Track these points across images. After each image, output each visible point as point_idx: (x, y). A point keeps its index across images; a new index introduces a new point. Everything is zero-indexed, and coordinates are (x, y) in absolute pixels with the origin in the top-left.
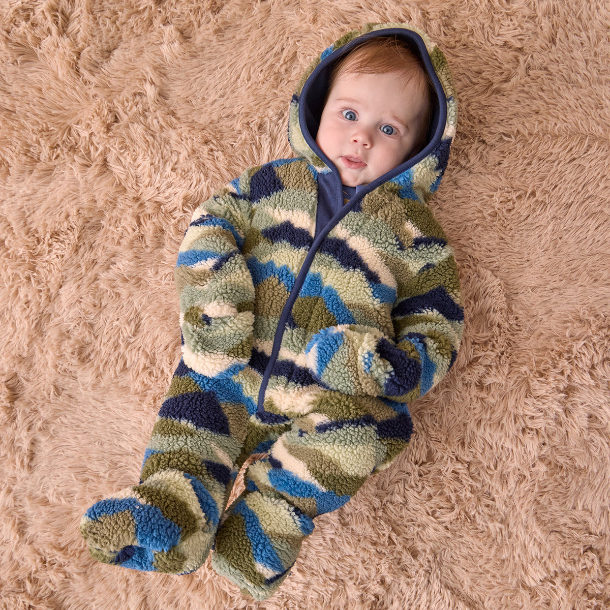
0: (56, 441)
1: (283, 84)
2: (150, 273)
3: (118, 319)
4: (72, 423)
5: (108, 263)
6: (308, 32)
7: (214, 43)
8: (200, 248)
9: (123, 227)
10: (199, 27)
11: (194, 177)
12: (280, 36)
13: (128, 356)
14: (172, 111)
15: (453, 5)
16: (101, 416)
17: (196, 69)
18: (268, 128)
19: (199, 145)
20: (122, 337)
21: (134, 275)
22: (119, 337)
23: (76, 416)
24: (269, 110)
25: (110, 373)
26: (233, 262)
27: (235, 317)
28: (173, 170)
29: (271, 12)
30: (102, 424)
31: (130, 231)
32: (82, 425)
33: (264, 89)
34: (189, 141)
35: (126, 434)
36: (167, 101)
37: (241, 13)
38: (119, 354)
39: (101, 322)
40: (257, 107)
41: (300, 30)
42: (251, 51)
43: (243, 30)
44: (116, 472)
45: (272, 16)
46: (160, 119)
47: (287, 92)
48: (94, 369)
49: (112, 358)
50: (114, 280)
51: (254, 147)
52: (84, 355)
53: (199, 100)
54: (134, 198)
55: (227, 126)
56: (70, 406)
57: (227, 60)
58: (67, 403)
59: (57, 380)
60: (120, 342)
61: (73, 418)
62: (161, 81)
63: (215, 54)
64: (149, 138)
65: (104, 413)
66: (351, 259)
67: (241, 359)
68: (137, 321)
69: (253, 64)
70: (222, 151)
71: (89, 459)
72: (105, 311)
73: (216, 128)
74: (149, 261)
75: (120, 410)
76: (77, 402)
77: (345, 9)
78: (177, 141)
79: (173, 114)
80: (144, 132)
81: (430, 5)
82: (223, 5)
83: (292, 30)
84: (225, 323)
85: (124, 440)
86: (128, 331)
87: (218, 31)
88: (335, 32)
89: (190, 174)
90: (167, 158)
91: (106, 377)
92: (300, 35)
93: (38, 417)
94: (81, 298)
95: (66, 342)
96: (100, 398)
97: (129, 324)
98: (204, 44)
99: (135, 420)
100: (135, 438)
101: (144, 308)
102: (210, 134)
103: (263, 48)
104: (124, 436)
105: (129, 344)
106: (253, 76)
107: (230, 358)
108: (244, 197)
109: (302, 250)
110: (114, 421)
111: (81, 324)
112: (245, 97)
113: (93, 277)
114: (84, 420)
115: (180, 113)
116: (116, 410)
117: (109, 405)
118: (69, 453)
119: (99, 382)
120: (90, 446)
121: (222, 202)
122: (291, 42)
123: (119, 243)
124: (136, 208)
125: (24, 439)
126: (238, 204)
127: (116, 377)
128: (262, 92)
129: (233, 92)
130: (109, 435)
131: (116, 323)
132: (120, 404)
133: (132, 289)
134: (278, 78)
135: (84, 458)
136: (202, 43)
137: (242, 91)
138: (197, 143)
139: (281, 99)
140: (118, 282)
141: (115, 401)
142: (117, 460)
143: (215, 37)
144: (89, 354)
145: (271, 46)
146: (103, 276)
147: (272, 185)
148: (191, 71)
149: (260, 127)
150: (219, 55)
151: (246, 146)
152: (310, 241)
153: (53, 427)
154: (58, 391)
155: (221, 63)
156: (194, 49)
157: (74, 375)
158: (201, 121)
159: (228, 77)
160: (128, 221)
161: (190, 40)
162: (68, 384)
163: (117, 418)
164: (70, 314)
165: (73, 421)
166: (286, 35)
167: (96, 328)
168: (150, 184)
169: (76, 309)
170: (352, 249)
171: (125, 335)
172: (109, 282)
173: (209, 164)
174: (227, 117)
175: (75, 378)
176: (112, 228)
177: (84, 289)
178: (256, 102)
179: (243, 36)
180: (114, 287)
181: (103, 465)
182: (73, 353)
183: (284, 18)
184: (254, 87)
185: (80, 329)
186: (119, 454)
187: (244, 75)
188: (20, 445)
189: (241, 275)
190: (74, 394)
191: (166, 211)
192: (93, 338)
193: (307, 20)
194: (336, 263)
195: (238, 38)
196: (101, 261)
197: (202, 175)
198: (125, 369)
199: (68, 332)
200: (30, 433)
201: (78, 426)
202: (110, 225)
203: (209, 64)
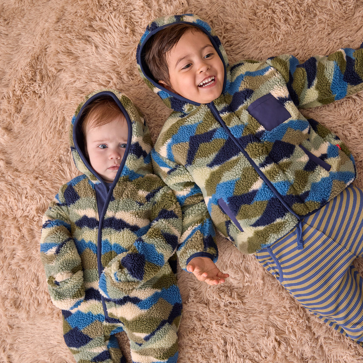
0: (19, 352)
1: (64, 135)
2: (34, 252)
3: (27, 281)
4: (24, 340)
5: (12, 255)
6: (66, 104)
7: (23, 128)
8: (49, 242)
9: (12, 235)
10: (14, 122)
11: (37, 198)
12: (53, 112)
13: (38, 298)
14: (16, 169)
15: (131, 63)
16: (37, 331)
17: (19, 144)
18: (64, 159)
19: (34, 181)
20: (32, 289)
21: (27, 256)
22: (31, 289)
23: (25, 336)
24: (61, 151)
25: (33, 309)
26: (65, 247)
27: (71, 279)
28: (26, 198)
29: (46, 101)
30: (39, 335)
31: (17, 235)
32: (29, 339)
33: (54, 141)
34: (28, 181)
35: (52, 336)
36: (12, 165)
37: (31, 108)
38: (34, 298)
39: (20, 285)
40: (55, 151)
41: (62, 105)
42: (43, 125)
43: (35, 116)
44: (53, 357)
45: (47, 104)
46: (11, 175)
47: (66, 139)
48: (24, 310)
49: (31, 301)
50: (18, 263)
51: (60, 171)
52: (17, 305)
53: (26, 158)
54: (13, 219)
55: (44, 166)
56: (20, 333)
57: (33, 133)
58: (18, 331)
59: (8, 322)
60: (32, 291)
61: (24, 338)
62: (5, 156)
63: (26, 133)
64: (10, 187)
65: (37, 330)
66: (120, 225)
67: (80, 298)
68: (37, 278)
69: (46, 131)
70: (46, 180)
71: (38, 355)
72: (19, 279)
73: (39, 169)
74: (31, 246)
75: (44, 326)
76: (22, 329)
77: (79, 86)
78: (23, 183)
79: (17, 170)
80: (6, 185)
81: (120, 68)
82: (21, 108)
83: (58, 107)
84: (67, 283)
85: (52, 340)
86: (34, 285)
87: (23, 121)
88: (79, 99)
89: (34, 196)
90: (21, 193)
91: (31, 312)
92: (63, 107)
93: (6, 344)
94: (6, 277)
95: (6, 302)
96: (32, 323)
97: (33, 281)
98: (19, 130)
99: (53, 328)
100: (56, 337)
101: (38, 270)
102: (37, 174)
103: (47, 121)
104: (51, 338)
105: (37, 291)
106: (48, 137)
107: (75, 300)
108: (63, 204)
109: (95, 230)
110: (44, 331)
111: (10, 290)
112: (48, 148)
113: (8, 265)
114: (29, 336)
115: (20, 169)
116: (43, 326)
117: (38, 324)
118: (27, 356)
119: (30, 315)
120: (36, 349)
121: (54, 210)
122: (60, 112)
123: (13, 244)
124: (15, 223)
125: (4, 357)
126: (62, 209)
127: (36, 310)
128: (54, 143)
129: (41, 148)
130: (43, 340)
131: (27, 283)
132: (43, 323)
133: (28, 263)
134: (60, 133)
135: (36, 356)
136: (18, 130)
137: (45, 146)
138: (32, 180)
139: (65, 143)
140: (20, 263)
141: (40, 322)
142: (51, 351)
143: (23, 125)
144: (20, 304)
145: (51, 119)
146: (13, 262)
147: (74, 197)
148: (18, 146)
149: (60, 160)
150: (28, 133)
151: (56, 172)
152: (98, 223)
153: (15, 346)
154: (11, 327)
155: (31, 136)
156: (15, 135)
157: (16, 316)
158: (31, 169)
159: (36, 142)
160: (14, 231)
161: (12, 130)
162: (15, 322)
163: (45, 330)
164: (3, 287)
165: (24, 339)
166: (56, 110)
167: (18, 289)
168: (18, 209)
169: (5, 283)
170: (118, 220)
171: (33, 287)
172: (16, 264)
173: (42, 188)
174: (43, 161)
175: (17, 317)
176: (8, 237)
177: (5, 272)
178: (53, 149)
179: (36, 119)
180: (19, 266)
181: (45, 356)
182: (11, 306)
183: (52, 102)
184: (50, 142)
185: (11, 292)
186: (51, 348)
187: (43, 138)
188: (3, 360)
189: (70, 253)
190: (19, 325)
191: (30, 219)
192: (19, 295)
193: (63, 99)
194: (113, 231)
195: (34, 121)
196: (8, 256)
197: (41, 195)
198: (39, 304)
199: (5, 296)
200: (6, 352)
201: (27, 341)
202: (6, 236)
203: (25, 139)
